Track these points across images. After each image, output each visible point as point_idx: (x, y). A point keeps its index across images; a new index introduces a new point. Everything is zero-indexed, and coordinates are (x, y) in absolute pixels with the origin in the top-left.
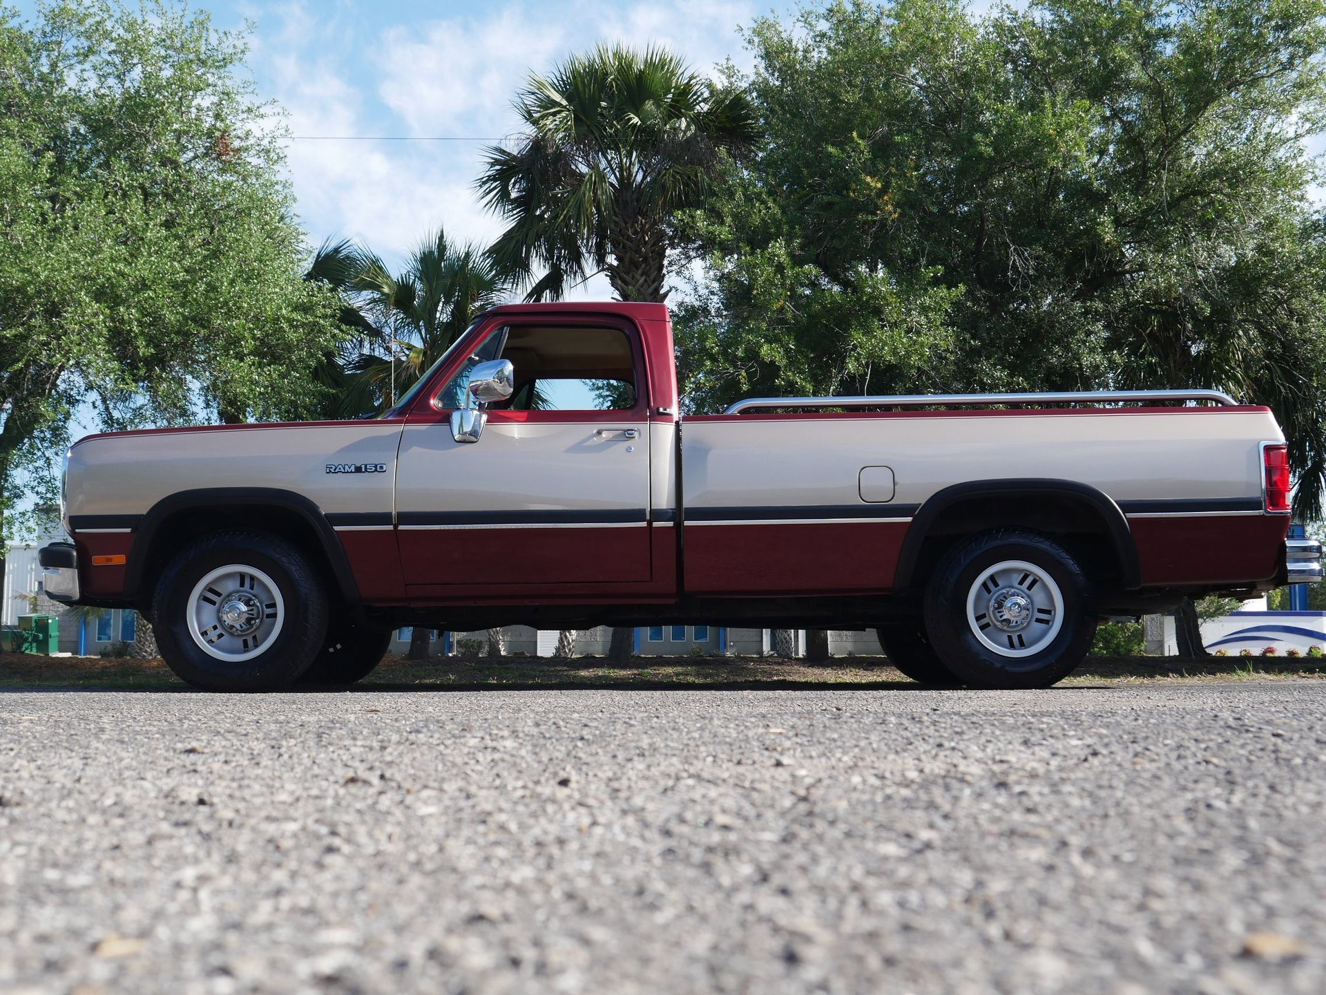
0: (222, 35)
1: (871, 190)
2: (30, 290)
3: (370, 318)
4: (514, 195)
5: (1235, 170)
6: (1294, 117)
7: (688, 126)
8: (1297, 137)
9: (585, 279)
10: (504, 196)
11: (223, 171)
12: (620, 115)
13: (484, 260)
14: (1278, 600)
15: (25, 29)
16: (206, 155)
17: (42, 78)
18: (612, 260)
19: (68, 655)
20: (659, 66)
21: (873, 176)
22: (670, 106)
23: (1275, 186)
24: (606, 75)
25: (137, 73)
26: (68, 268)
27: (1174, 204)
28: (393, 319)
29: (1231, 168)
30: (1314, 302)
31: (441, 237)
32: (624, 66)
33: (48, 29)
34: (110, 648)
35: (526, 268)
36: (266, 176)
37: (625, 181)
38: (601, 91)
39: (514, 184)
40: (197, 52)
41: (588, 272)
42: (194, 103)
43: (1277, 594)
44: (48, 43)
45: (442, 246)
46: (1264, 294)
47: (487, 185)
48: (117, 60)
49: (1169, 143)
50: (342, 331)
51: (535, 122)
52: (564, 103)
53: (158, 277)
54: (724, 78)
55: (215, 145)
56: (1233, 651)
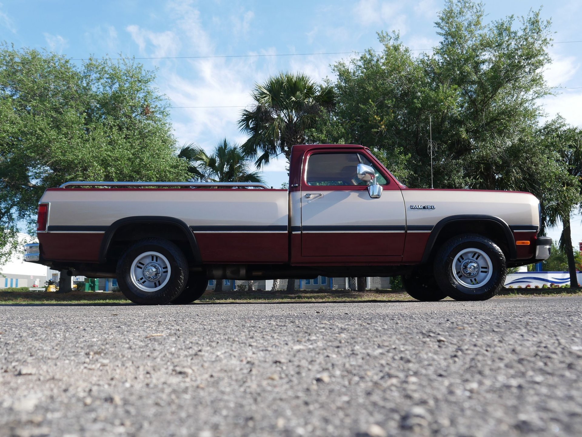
0: (147, 72)
1: (377, 121)
2: (76, 161)
3: (200, 170)
4: (251, 126)
5: (509, 111)
6: (531, 92)
7: (313, 101)
8: (533, 99)
9: (277, 155)
10: (247, 126)
11: (147, 119)
12: (288, 97)
13: (240, 150)
14: (531, 268)
15: (78, 71)
16: (141, 113)
17: (84, 88)
18: (286, 149)
19: (102, 291)
20: (302, 79)
21: (377, 115)
22: (306, 93)
23: (524, 117)
24: (283, 83)
25: (117, 86)
26: (89, 154)
27: (487, 124)
28: (208, 171)
29: (508, 111)
30: (540, 159)
31: (225, 141)
32: (289, 80)
33: (86, 71)
34: (116, 289)
35: (255, 151)
36: (163, 121)
37: (291, 120)
38: (281, 89)
39: (251, 122)
40: (138, 78)
41: (278, 153)
42: (137, 96)
43: (531, 266)
44: (86, 76)
45: (225, 144)
46: (522, 156)
47: (241, 123)
48: (109, 81)
49: (485, 103)
50: (188, 175)
51: (258, 100)
52: (268, 93)
53: (122, 157)
54: (326, 84)
55: (144, 110)
56: (515, 286)
